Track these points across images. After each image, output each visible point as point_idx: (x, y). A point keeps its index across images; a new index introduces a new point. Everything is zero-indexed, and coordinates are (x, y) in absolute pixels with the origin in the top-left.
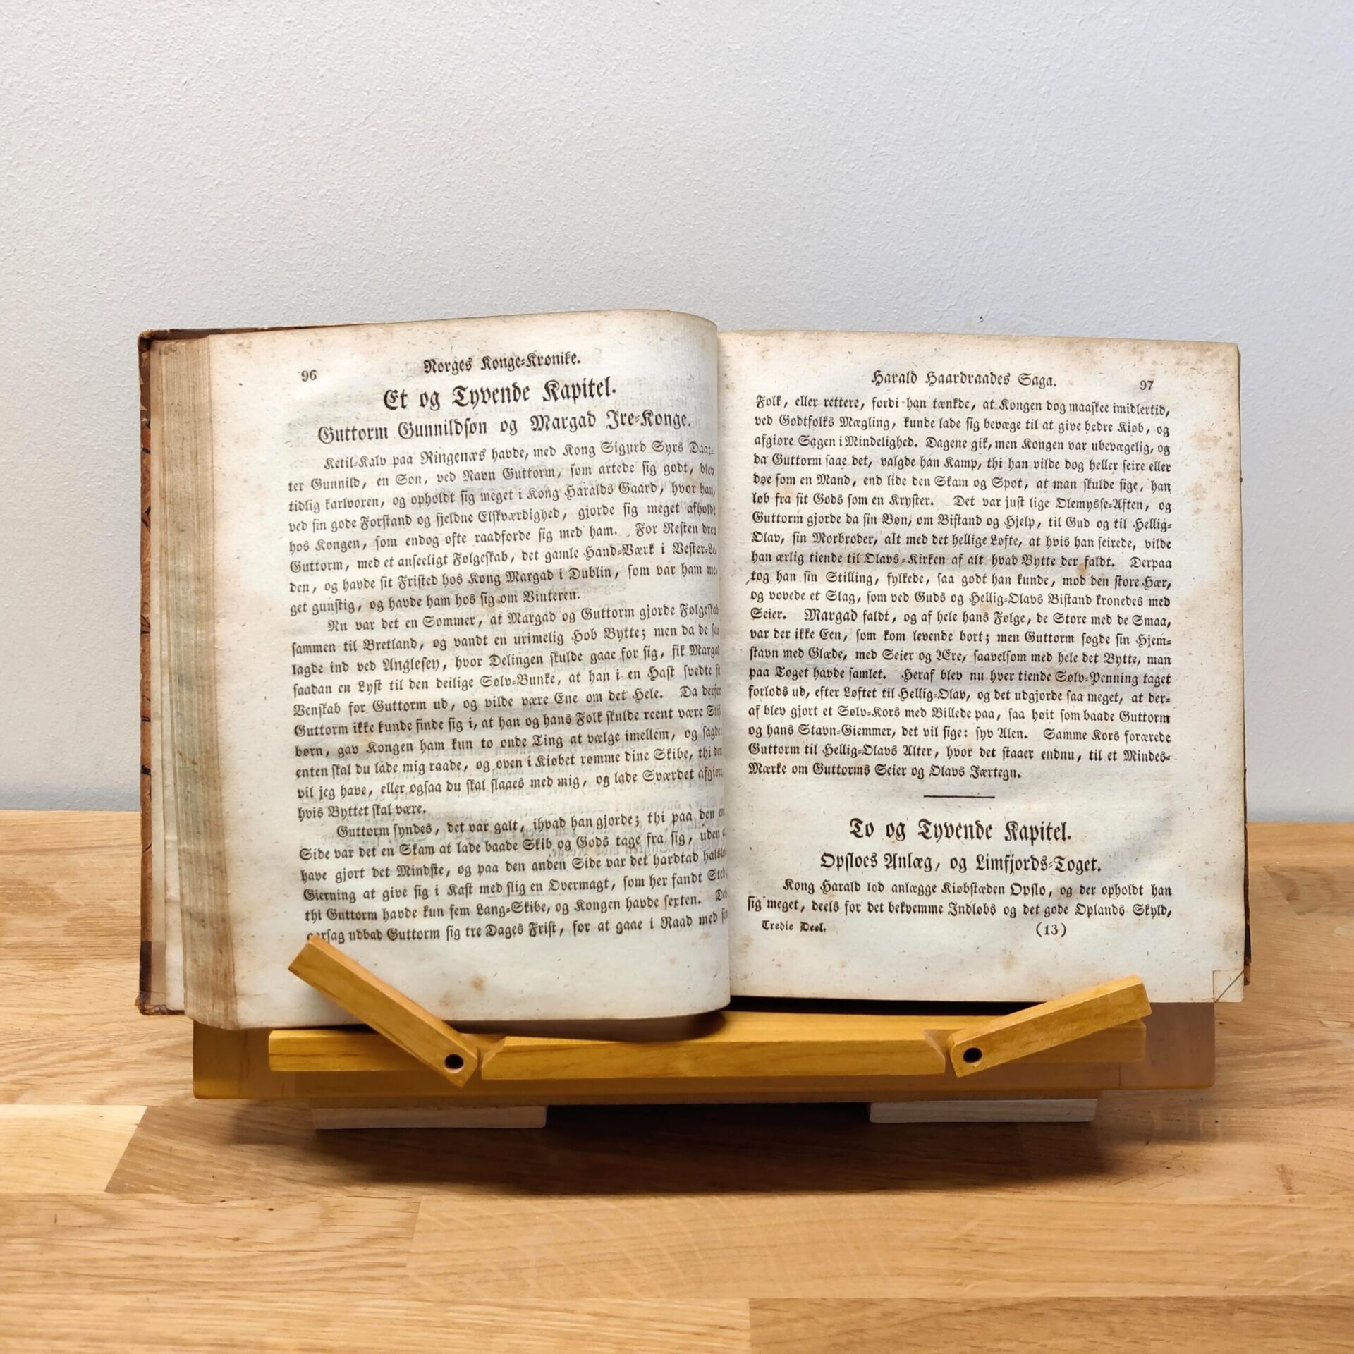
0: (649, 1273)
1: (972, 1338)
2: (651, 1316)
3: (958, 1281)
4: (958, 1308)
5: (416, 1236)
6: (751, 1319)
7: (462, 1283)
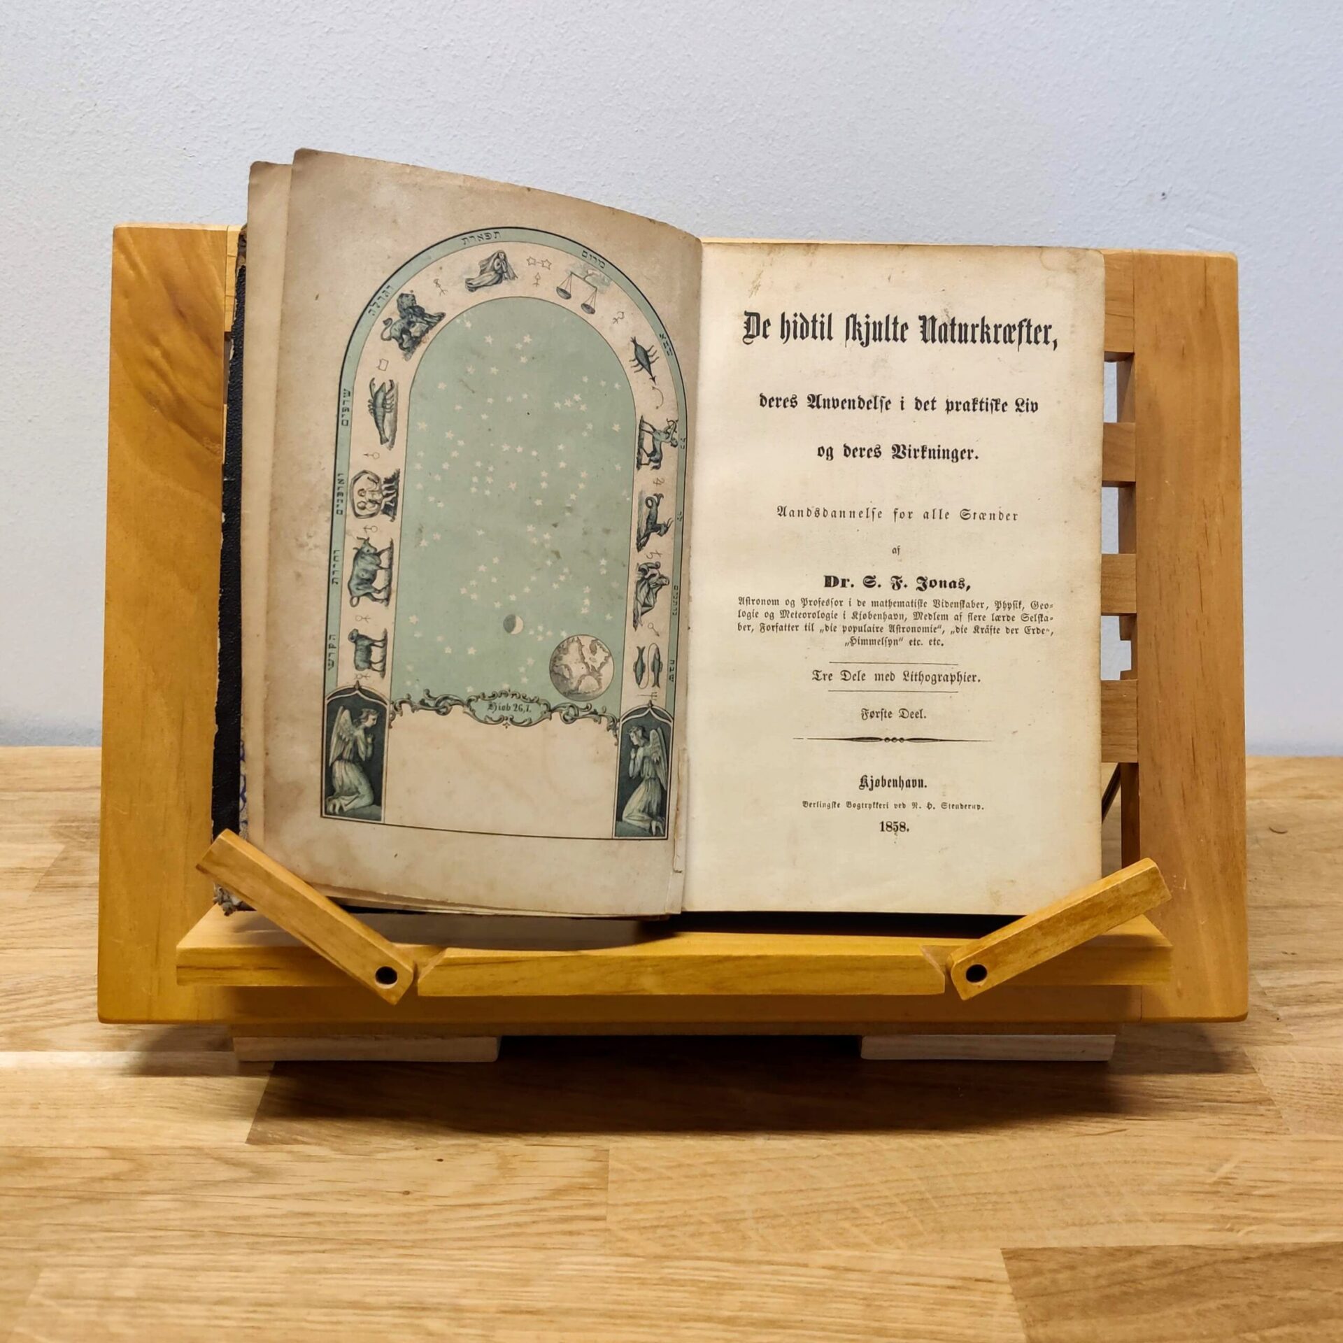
0: (883, 1223)
1: (1259, 1287)
2: (897, 1270)
3: (1228, 1226)
4: (1235, 1255)
5: (609, 1185)
6: (1009, 1271)
7: (673, 1236)
